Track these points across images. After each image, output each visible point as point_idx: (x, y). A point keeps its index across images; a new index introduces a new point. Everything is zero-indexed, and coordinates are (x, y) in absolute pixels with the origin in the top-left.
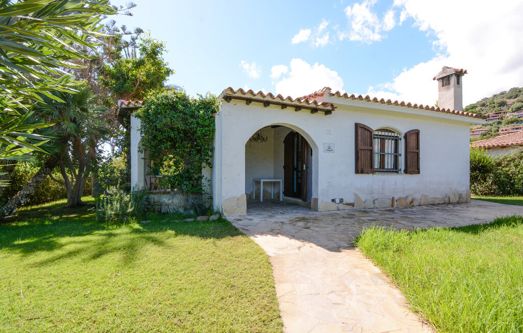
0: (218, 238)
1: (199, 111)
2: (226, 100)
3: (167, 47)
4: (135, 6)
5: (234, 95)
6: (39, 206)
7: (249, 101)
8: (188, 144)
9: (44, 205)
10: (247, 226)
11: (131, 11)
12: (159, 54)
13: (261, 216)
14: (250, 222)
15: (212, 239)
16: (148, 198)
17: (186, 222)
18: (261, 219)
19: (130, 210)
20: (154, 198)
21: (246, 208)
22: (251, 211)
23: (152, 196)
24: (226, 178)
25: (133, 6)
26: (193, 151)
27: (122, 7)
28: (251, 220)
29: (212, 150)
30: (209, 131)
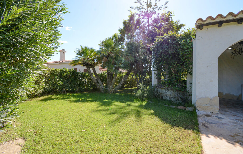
0: (173, 126)
1: (181, 41)
2: (199, 29)
3: (174, 13)
4: (168, 2)
5: (204, 23)
6: (131, 88)
7: (220, 23)
8: (175, 61)
9: (132, 88)
10: (210, 123)
11: (166, 5)
12: (170, 18)
13: (234, 118)
14: (218, 120)
15: (168, 125)
16: (157, 90)
17: (170, 107)
18: (232, 121)
19: (145, 95)
20: (160, 91)
21: (219, 107)
22: (228, 111)
23: (159, 89)
24: (199, 83)
25: (167, 3)
26: (178, 65)
27: (162, 6)
28: (220, 118)
29: (191, 64)
30: (188, 51)
